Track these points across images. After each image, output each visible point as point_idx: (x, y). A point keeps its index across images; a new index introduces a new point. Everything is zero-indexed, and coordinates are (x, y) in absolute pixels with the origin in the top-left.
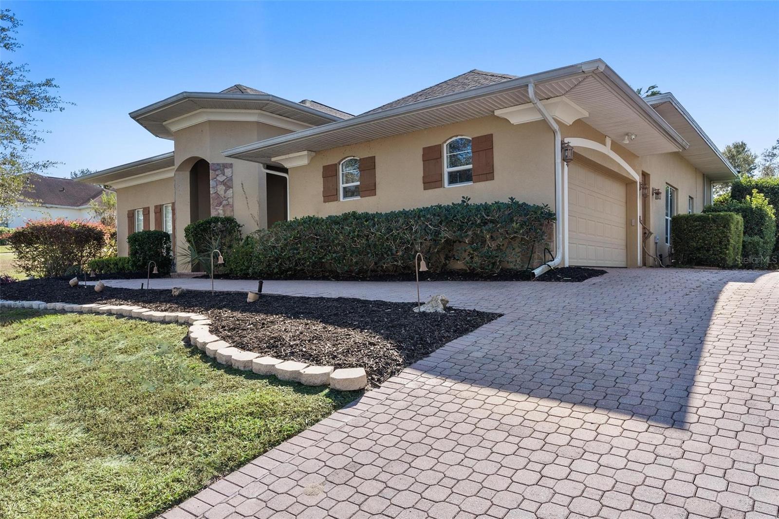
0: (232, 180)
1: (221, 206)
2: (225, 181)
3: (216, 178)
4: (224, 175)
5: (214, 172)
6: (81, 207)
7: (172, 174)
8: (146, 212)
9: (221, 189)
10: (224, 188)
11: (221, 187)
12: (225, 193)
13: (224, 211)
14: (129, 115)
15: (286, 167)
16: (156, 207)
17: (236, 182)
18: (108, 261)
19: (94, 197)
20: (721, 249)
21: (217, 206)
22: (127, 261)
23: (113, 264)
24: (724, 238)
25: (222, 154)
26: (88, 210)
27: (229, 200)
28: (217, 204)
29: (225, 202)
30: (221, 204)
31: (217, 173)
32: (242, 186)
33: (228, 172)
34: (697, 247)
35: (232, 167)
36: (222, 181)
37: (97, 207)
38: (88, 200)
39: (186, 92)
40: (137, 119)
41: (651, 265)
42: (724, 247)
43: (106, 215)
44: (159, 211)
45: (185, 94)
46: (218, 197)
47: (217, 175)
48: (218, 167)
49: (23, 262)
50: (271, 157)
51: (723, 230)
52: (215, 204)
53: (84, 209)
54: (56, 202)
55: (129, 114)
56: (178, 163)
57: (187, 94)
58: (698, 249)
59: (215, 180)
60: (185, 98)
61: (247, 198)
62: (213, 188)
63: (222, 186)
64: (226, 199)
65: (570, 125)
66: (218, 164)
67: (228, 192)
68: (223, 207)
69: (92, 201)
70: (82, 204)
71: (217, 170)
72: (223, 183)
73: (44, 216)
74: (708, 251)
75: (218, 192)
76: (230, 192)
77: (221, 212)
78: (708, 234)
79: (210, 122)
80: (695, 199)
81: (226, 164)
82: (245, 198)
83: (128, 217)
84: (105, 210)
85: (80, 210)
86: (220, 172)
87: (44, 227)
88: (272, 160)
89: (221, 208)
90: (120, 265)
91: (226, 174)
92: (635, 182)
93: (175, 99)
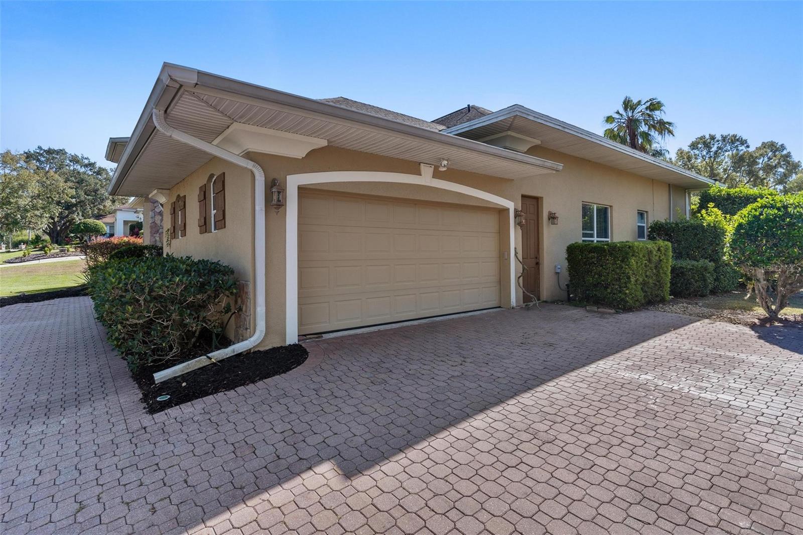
1: (158, 234)
5: (152, 204)
10: (161, 218)
12: (161, 222)
13: (160, 238)
20: (620, 288)
21: (154, 234)
24: (622, 275)
28: (155, 232)
29: (161, 231)
30: (158, 232)
34: (593, 282)
36: (158, 212)
41: (545, 300)
42: (624, 285)
46: (156, 226)
47: (155, 207)
51: (620, 265)
52: (153, 232)
58: (596, 286)
62: (152, 218)
63: (159, 216)
64: (161, 227)
65: (303, 158)
68: (159, 234)
71: (155, 202)
74: (606, 288)
75: (156, 222)
77: (158, 239)
78: (604, 269)
80: (649, 213)
86: (157, 204)
89: (158, 235)
92: (508, 210)
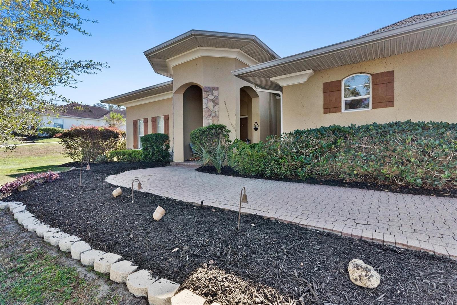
0: (218, 99)
1: (211, 117)
2: (213, 100)
3: (207, 97)
4: (213, 95)
5: (206, 93)
6: (99, 119)
7: (171, 96)
8: (146, 121)
9: (211, 105)
10: (213, 104)
11: (211, 104)
12: (213, 108)
13: (213, 121)
14: (144, 54)
15: (281, 85)
16: (153, 118)
17: (221, 101)
18: (124, 152)
19: (105, 114)
21: (208, 117)
22: (138, 153)
23: (128, 154)
25: (233, 73)
26: (103, 121)
27: (216, 113)
28: (208, 115)
29: (213, 115)
30: (210, 115)
31: (208, 93)
32: (225, 103)
33: (215, 93)
35: (218, 90)
36: (211, 99)
37: (107, 119)
38: (103, 116)
39: (194, 30)
40: (149, 56)
43: (111, 123)
44: (154, 120)
45: (193, 32)
46: (209, 111)
47: (208, 95)
48: (209, 90)
49: (69, 150)
50: (269, 77)
52: (207, 116)
53: (100, 120)
54: (87, 116)
55: (144, 52)
56: (175, 88)
57: (195, 32)
59: (207, 98)
60: (192, 35)
61: (228, 111)
62: (205, 104)
64: (214, 112)
66: (209, 87)
67: (215, 107)
68: (212, 117)
69: (105, 116)
70: (100, 118)
71: (208, 91)
72: (213, 101)
73: (81, 123)
75: (209, 107)
76: (217, 107)
77: (211, 121)
79: (203, 57)
81: (215, 87)
82: (227, 112)
83: (133, 124)
84: (111, 121)
85: (99, 120)
86: (210, 93)
87: (82, 130)
88: (270, 80)
89: (211, 118)
90: (133, 155)
91: (214, 94)
93: (184, 36)
